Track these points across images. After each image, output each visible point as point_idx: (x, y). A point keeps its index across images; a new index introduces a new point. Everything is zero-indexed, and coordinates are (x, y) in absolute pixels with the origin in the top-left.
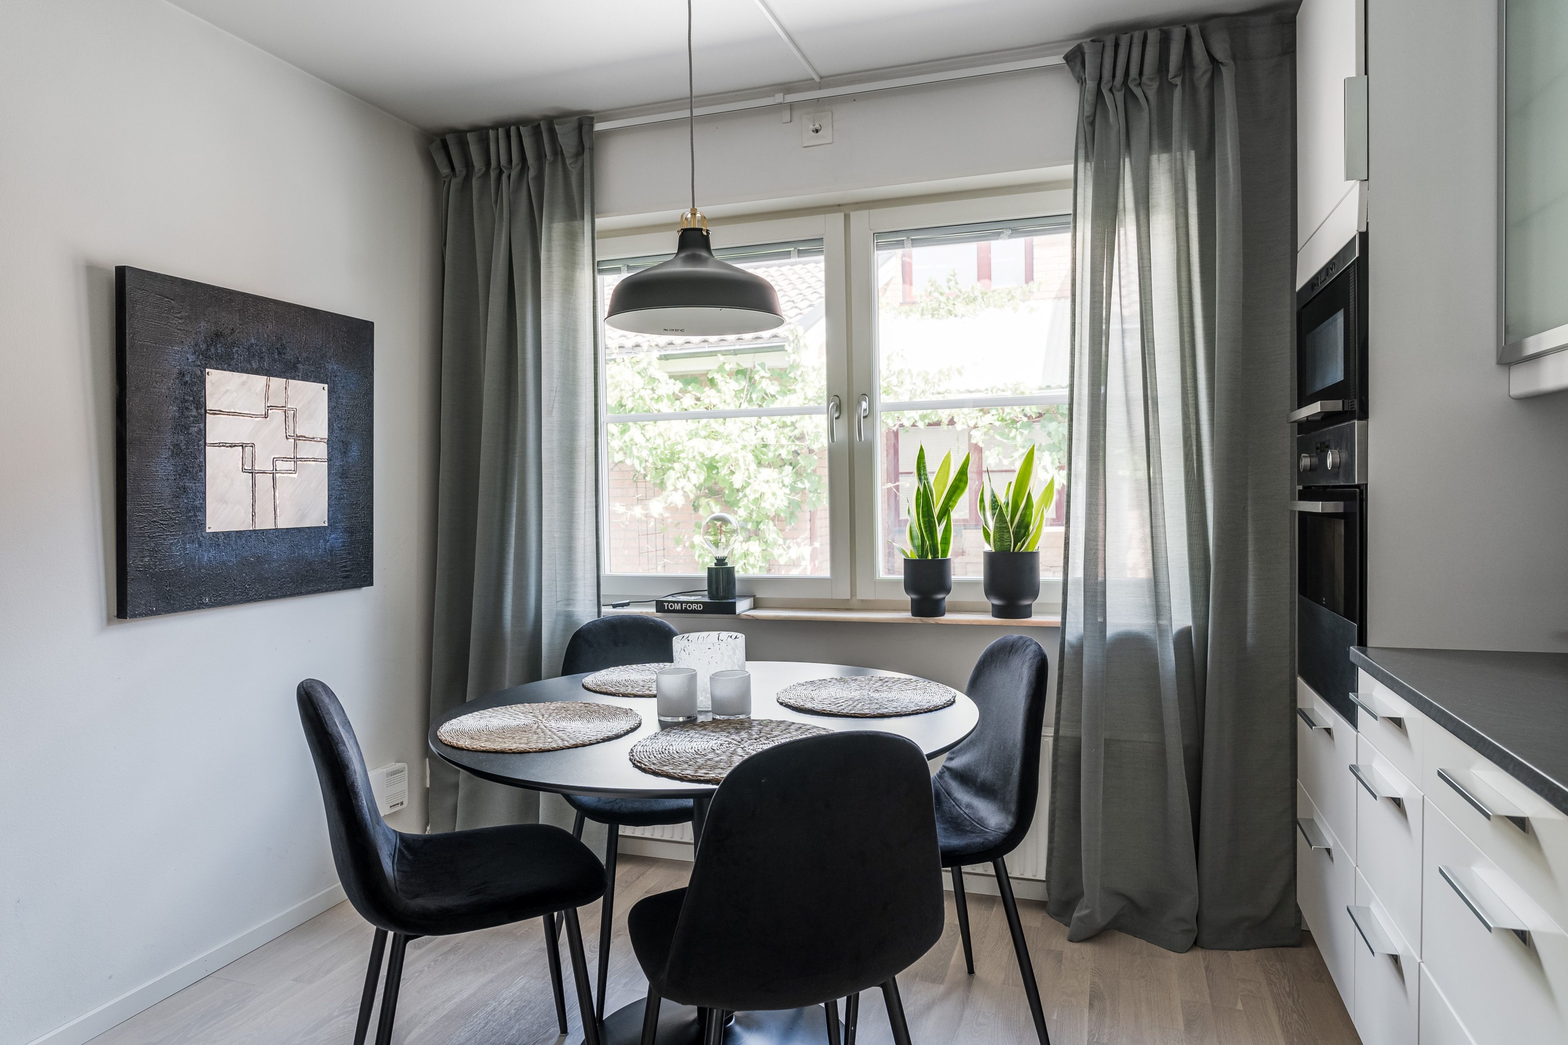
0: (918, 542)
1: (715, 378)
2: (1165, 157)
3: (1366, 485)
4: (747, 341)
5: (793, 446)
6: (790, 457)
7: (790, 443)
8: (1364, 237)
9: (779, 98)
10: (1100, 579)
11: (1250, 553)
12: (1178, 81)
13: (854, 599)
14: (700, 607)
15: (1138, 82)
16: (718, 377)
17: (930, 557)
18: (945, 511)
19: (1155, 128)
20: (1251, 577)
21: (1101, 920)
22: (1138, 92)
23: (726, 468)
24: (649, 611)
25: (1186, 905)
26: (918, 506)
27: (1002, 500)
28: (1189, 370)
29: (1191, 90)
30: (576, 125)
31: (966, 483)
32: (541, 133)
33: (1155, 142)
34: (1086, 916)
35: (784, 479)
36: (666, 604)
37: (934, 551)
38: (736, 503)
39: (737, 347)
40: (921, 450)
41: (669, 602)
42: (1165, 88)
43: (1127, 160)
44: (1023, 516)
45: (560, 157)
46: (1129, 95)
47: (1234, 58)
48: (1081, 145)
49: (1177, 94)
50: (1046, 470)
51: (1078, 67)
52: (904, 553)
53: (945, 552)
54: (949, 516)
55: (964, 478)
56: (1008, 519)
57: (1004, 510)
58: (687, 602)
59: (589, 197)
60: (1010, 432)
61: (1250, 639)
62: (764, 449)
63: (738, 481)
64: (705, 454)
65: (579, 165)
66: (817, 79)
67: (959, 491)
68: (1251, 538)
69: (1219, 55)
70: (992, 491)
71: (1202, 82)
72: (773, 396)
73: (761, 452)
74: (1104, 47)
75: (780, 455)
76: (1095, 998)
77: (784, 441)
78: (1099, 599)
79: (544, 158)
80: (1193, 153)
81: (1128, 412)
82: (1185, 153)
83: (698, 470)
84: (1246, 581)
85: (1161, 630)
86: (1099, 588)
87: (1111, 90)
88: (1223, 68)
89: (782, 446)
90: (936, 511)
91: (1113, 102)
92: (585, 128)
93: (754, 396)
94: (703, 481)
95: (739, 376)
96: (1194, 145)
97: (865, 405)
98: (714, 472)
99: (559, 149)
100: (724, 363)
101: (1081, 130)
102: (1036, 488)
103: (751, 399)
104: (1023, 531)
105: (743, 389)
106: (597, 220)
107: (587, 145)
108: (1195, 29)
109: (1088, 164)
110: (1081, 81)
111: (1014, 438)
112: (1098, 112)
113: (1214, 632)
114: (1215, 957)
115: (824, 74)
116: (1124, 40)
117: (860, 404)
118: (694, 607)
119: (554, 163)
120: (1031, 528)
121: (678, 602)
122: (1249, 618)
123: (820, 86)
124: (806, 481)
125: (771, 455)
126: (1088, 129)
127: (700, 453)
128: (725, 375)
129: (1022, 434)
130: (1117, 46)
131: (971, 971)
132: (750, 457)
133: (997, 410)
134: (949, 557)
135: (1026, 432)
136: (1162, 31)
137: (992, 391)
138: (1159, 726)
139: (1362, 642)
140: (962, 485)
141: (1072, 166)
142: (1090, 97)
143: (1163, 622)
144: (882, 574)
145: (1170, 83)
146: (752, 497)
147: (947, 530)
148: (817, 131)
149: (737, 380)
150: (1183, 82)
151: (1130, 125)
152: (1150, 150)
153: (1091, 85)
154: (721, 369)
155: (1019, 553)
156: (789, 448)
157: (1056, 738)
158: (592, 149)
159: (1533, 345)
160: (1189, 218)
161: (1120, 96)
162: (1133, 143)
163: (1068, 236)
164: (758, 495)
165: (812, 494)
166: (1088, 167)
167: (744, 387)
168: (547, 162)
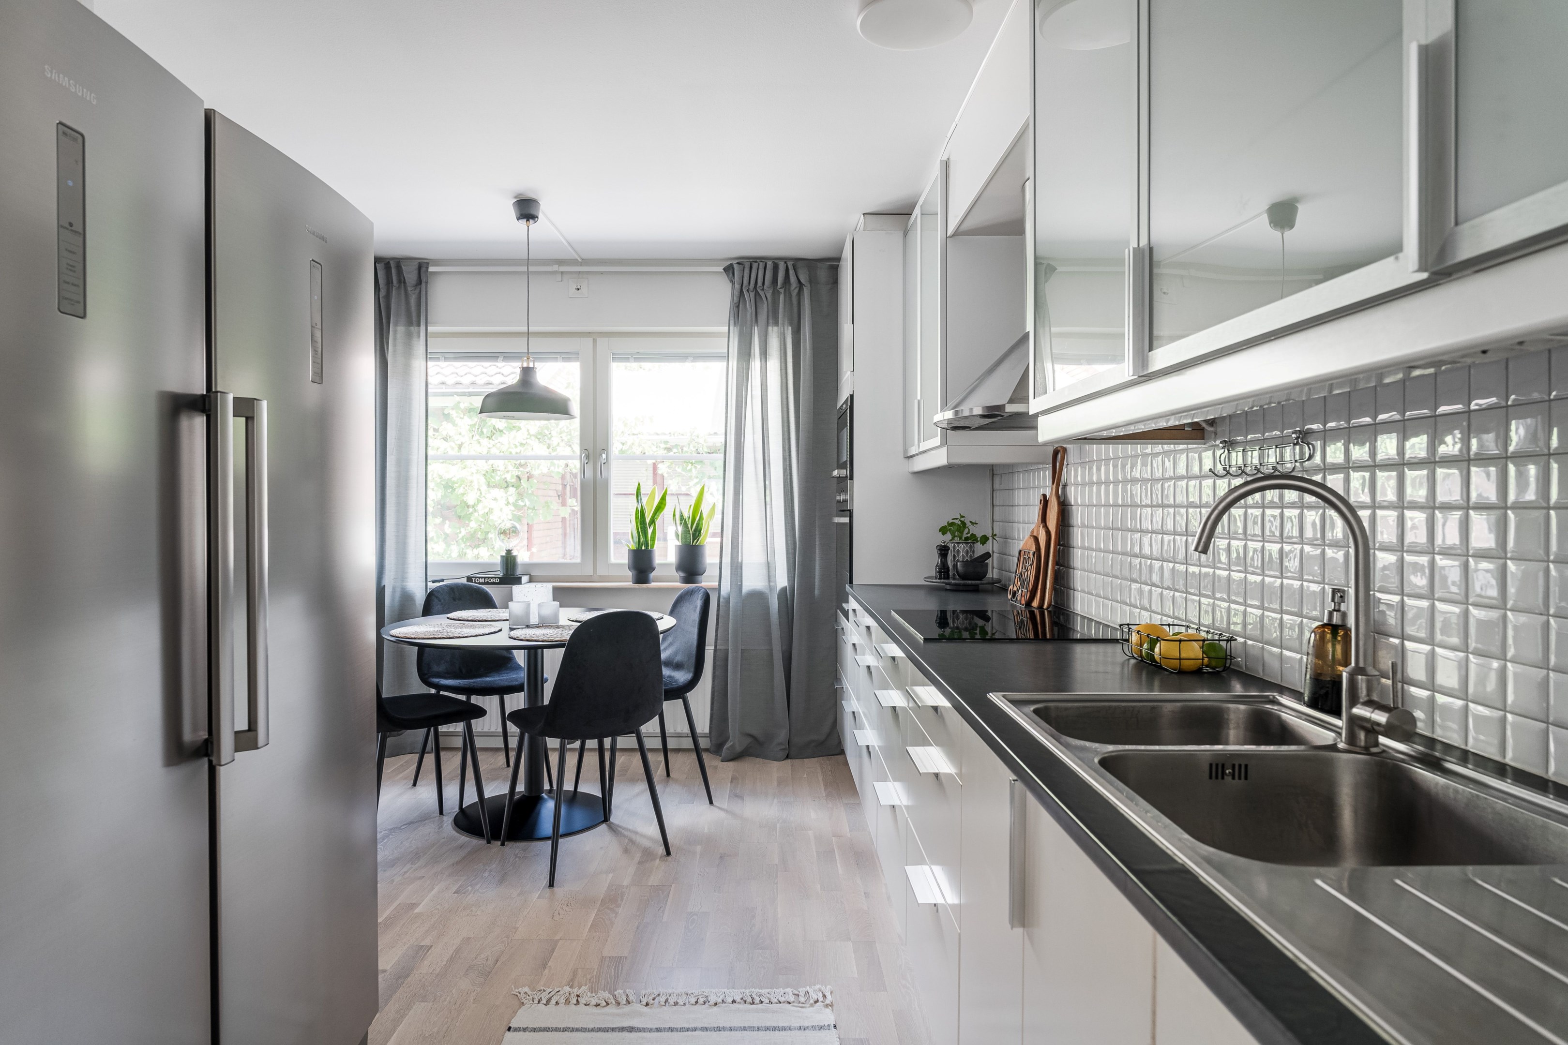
0: (636, 539)
1: (451, 413)
2: (775, 328)
3: (853, 510)
4: (480, 386)
5: (517, 472)
6: (513, 480)
7: (515, 469)
8: (852, 396)
9: (555, 268)
10: (740, 560)
11: (817, 546)
12: (782, 291)
13: (595, 575)
14: (497, 581)
15: (762, 288)
16: (453, 413)
17: (643, 548)
18: (653, 521)
19: (770, 314)
20: (817, 558)
21: (739, 749)
22: (762, 293)
23: (462, 488)
24: (464, 581)
25: (782, 735)
26: (636, 518)
27: (686, 515)
28: (787, 446)
29: (788, 294)
30: (417, 267)
31: (665, 505)
32: (390, 267)
33: (771, 321)
34: (730, 746)
35: (509, 497)
36: (474, 579)
37: (647, 545)
38: (468, 517)
39: (471, 390)
40: (639, 484)
41: (476, 577)
42: (776, 293)
43: (756, 328)
44: (698, 524)
45: (403, 284)
46: (757, 294)
47: (810, 282)
48: (732, 318)
49: (782, 297)
50: (713, 496)
51: (731, 275)
52: (628, 546)
53: (653, 546)
54: (655, 524)
55: (664, 502)
56: (689, 526)
57: (687, 521)
58: (489, 578)
59: (425, 314)
60: (687, 466)
61: (817, 592)
62: (493, 474)
63: (471, 499)
64: (443, 477)
65: (417, 291)
66: (580, 260)
67: (660, 510)
68: (817, 537)
69: (802, 281)
70: (681, 510)
71: (795, 293)
72: (501, 431)
73: (491, 476)
74: (744, 267)
75: (506, 478)
76: (733, 780)
77: (510, 468)
78: (739, 571)
79: (391, 285)
80: (790, 328)
81: (756, 467)
82: (786, 327)
83: (435, 488)
84: (815, 560)
85: (771, 589)
86: (739, 565)
87: (748, 290)
88: (804, 288)
89: (508, 472)
90: (648, 521)
91: (749, 297)
92: (423, 269)
93: (485, 430)
94: (440, 497)
95: (472, 413)
96: (791, 324)
97: (604, 456)
98: (449, 491)
99: (403, 279)
100: (459, 403)
101: (732, 309)
102: (705, 509)
103: (482, 432)
104: (697, 533)
105: (475, 424)
106: (429, 328)
107: (424, 280)
108: (790, 264)
109: (735, 328)
110: (733, 282)
111: (690, 470)
112: (741, 301)
113: (797, 588)
114: (797, 762)
115: (584, 258)
116: (755, 265)
117: (601, 455)
118: (493, 580)
119: (399, 288)
120: (702, 531)
121: (482, 578)
122: (816, 580)
123: (581, 264)
124: (526, 500)
125: (497, 478)
126: (736, 310)
127: (439, 475)
128: (460, 412)
129: (695, 467)
130: (751, 268)
131: (668, 775)
132: (483, 481)
133: (678, 450)
134: (654, 548)
135: (699, 467)
136: (774, 262)
137: (674, 435)
138: (770, 642)
139: (851, 582)
140: (663, 506)
141: (727, 328)
142: (737, 293)
143: (772, 584)
144: (613, 559)
145: (778, 291)
146: (481, 513)
147: (654, 532)
148: (578, 289)
149: (470, 417)
150: (785, 290)
151: (758, 310)
152: (768, 324)
153: (737, 286)
154: (456, 407)
155: (695, 545)
156: (513, 473)
157: (715, 651)
158: (427, 283)
159: (913, 451)
160: (788, 364)
161: (752, 294)
162: (759, 321)
163: (725, 364)
164: (486, 510)
165: (531, 511)
166: (736, 330)
167: (476, 422)
168: (394, 288)
